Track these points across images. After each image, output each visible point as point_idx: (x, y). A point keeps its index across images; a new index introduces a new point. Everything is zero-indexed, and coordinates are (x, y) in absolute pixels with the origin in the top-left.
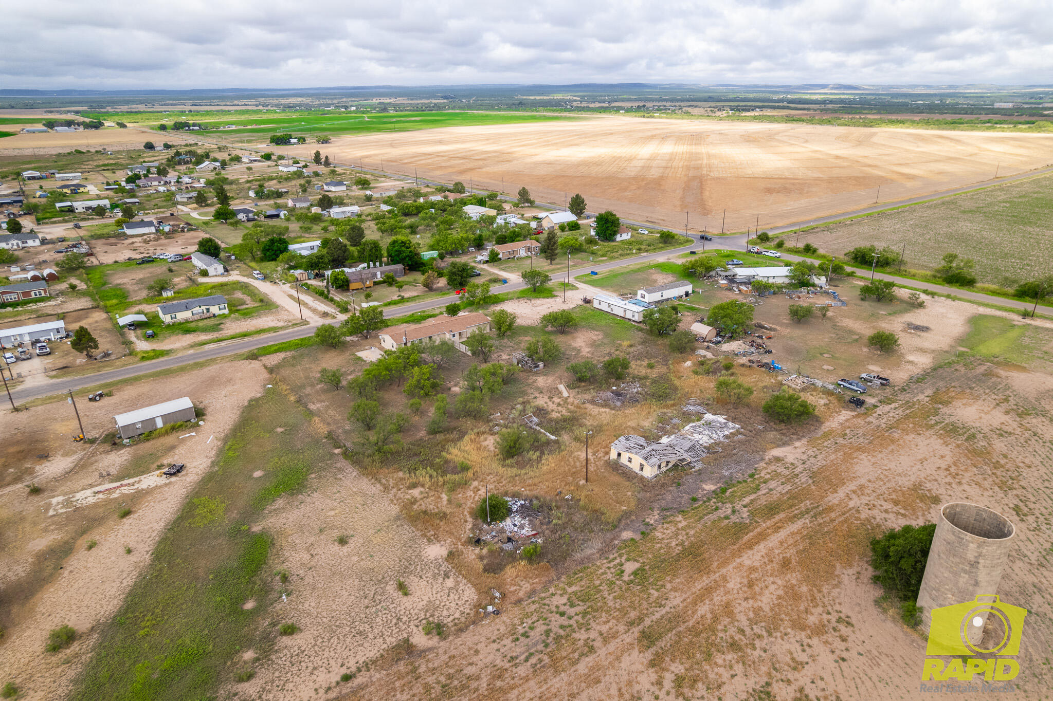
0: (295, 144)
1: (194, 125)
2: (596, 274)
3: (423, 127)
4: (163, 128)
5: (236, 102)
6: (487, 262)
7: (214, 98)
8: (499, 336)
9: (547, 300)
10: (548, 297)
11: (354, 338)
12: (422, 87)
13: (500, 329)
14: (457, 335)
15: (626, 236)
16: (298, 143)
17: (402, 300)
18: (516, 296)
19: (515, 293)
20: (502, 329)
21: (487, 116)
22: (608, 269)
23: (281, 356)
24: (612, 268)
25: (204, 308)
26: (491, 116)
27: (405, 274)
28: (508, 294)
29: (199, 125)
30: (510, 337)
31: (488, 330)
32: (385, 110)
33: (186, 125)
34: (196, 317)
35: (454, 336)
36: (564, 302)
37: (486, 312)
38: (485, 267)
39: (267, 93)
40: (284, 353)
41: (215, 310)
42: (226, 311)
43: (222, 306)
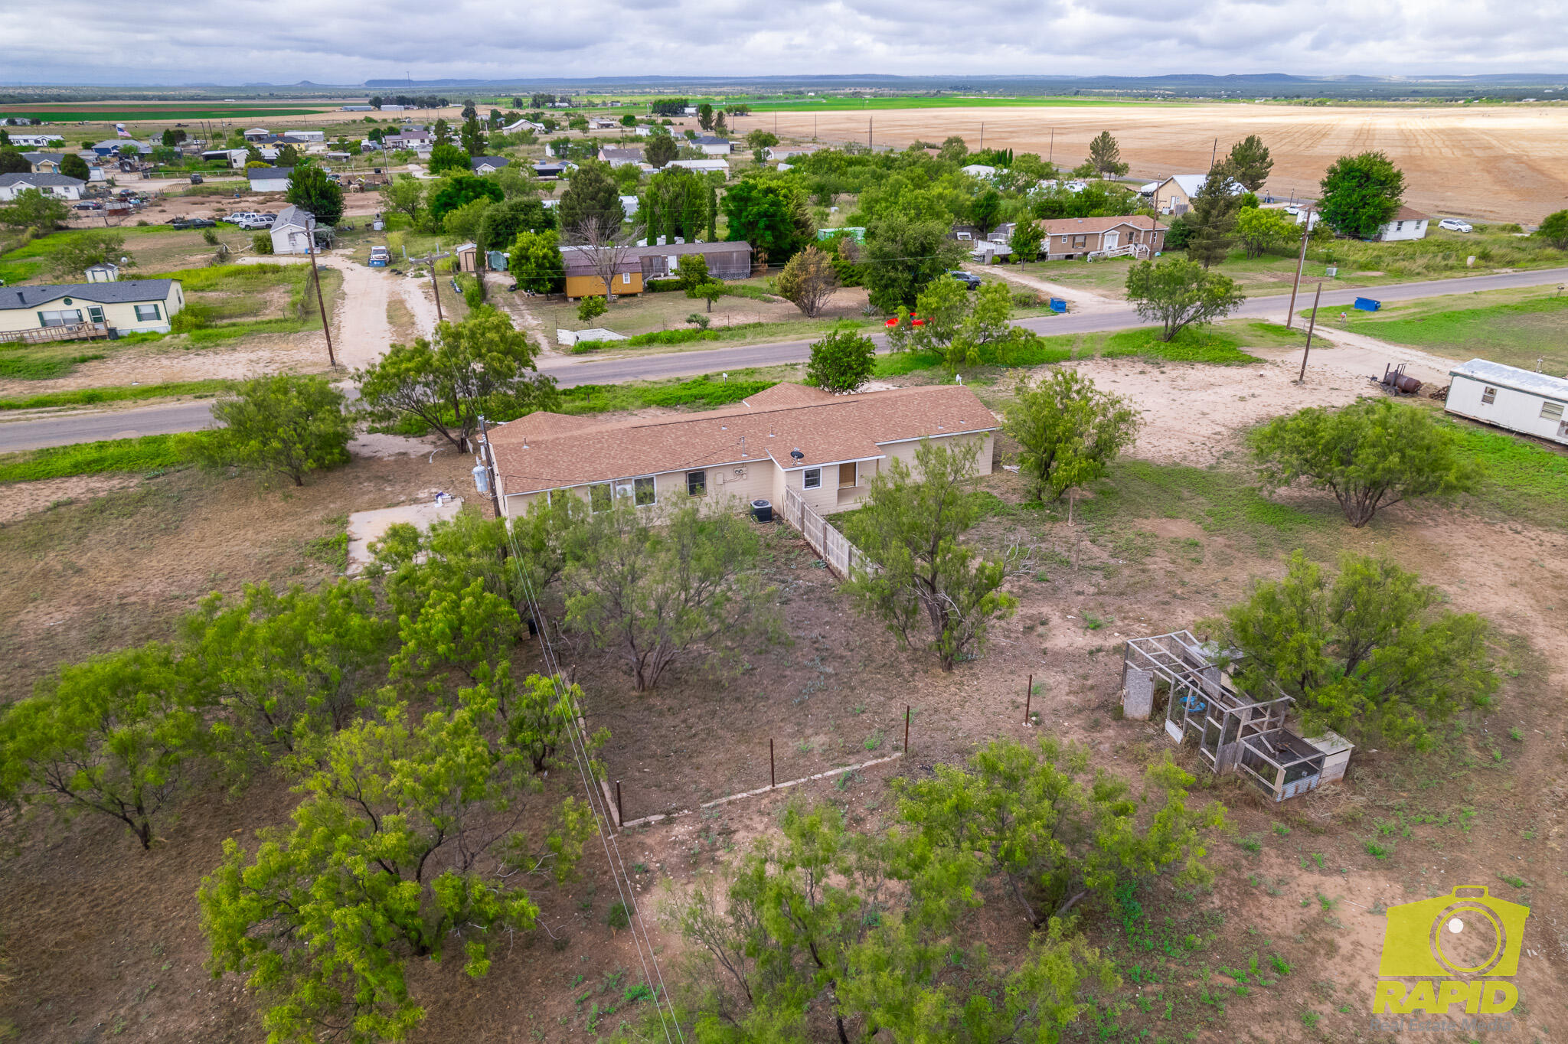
0: (691, 114)
1: (563, 100)
2: (1375, 306)
6: (1004, 260)
8: (1036, 499)
9: (1222, 371)
10: (1226, 362)
11: (416, 447)
13: (1044, 469)
14: (830, 481)
15: (1412, 231)
17: (701, 331)
18: (1105, 347)
19: (1100, 339)
20: (1060, 471)
22: (1411, 298)
24: (1424, 297)
25: (81, 306)
27: (754, 273)
28: (1070, 341)
29: (570, 101)
30: (1089, 511)
31: (983, 466)
34: (55, 332)
35: (812, 479)
36: (1300, 381)
37: (985, 391)
38: (999, 271)
40: (95, 483)
41: (121, 317)
42: (162, 326)
43: (147, 308)
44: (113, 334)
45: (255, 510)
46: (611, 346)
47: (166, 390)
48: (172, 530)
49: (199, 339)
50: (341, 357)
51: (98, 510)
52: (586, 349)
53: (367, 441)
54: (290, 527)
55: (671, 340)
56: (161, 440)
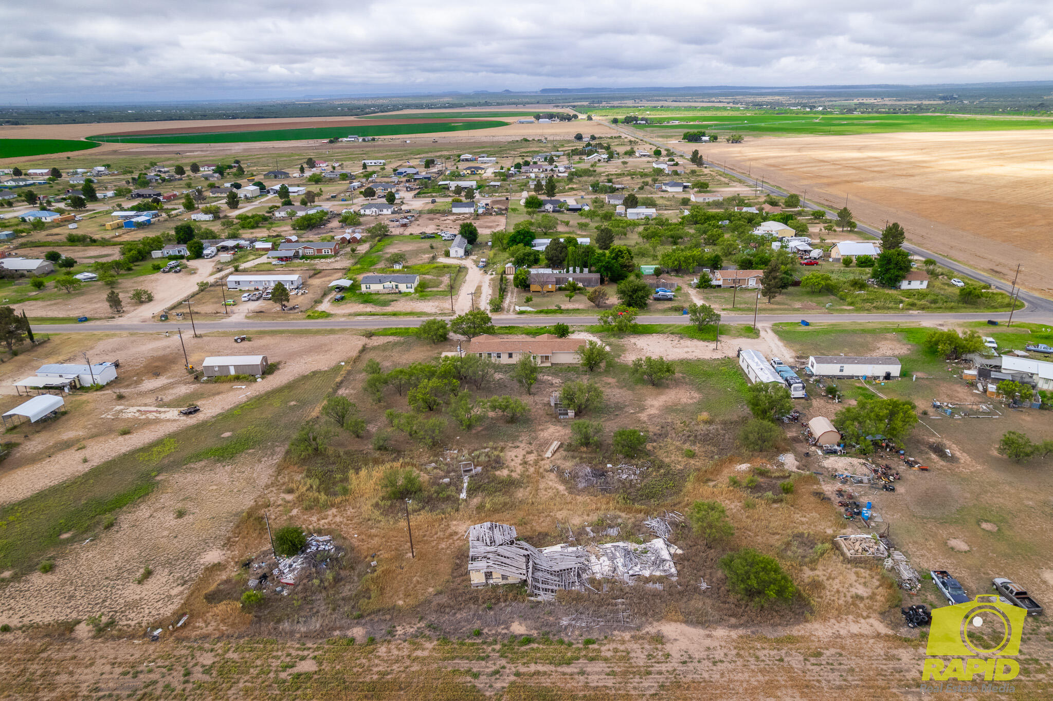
0: (705, 142)
1: (642, 119)
2: (806, 324)
3: (871, 131)
4: (615, 121)
5: (713, 99)
7: (699, 95)
11: (461, 338)
12: (926, 86)
16: (710, 141)
19: (679, 326)
21: (969, 120)
22: (837, 322)
23: (391, 339)
25: (394, 284)
26: (974, 120)
27: (602, 284)
29: (646, 120)
32: (850, 111)
33: (636, 119)
34: (386, 291)
38: (693, 292)
39: (752, 91)
40: (395, 338)
41: (403, 287)
42: (412, 290)
43: (409, 285)
44: (400, 292)
45: (424, 349)
46: (530, 312)
47: (411, 314)
48: (408, 350)
49: (422, 296)
50: (455, 308)
51: (395, 344)
52: (522, 313)
53: (452, 335)
54: (430, 353)
55: (547, 312)
56: (408, 329)
